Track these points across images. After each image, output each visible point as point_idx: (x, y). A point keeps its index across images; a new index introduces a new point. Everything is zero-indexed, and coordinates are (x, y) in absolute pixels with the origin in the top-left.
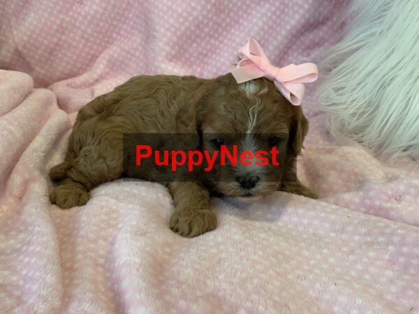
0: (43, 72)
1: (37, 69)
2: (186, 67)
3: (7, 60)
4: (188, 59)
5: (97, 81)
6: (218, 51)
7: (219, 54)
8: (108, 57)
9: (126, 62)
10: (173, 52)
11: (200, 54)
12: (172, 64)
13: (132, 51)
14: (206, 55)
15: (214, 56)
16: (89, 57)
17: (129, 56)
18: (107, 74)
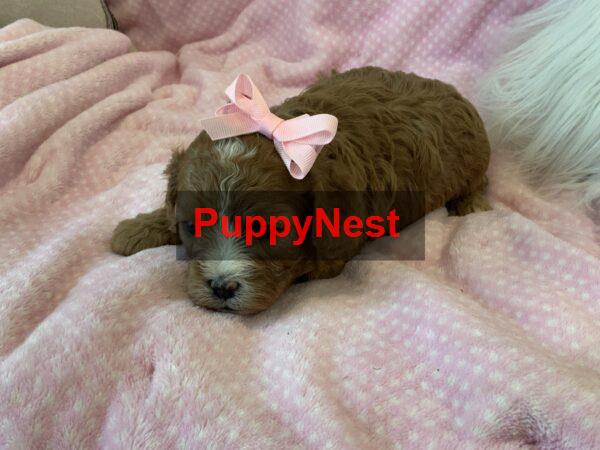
0: (174, 29)
1: (168, 25)
2: (342, 32)
3: (135, 12)
4: (347, 23)
5: (235, 45)
6: (388, 13)
7: (388, 17)
8: (251, 13)
9: (272, 21)
10: (325, 12)
11: (363, 15)
12: (322, 27)
13: (280, 7)
14: (371, 17)
15: (382, 19)
16: (230, 12)
17: (276, 14)
18: (249, 37)
